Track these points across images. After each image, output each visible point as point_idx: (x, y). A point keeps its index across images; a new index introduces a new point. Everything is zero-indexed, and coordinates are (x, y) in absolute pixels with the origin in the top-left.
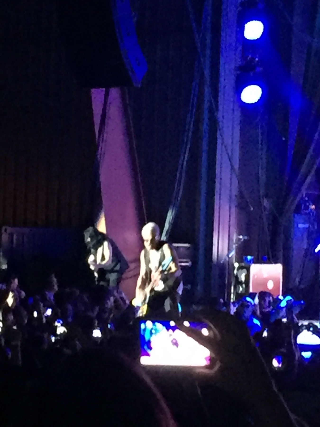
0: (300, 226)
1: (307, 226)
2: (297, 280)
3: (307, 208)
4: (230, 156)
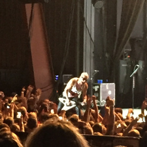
0: (123, 65)
1: (126, 65)
2: (122, 90)
3: (126, 57)
4: (90, 34)
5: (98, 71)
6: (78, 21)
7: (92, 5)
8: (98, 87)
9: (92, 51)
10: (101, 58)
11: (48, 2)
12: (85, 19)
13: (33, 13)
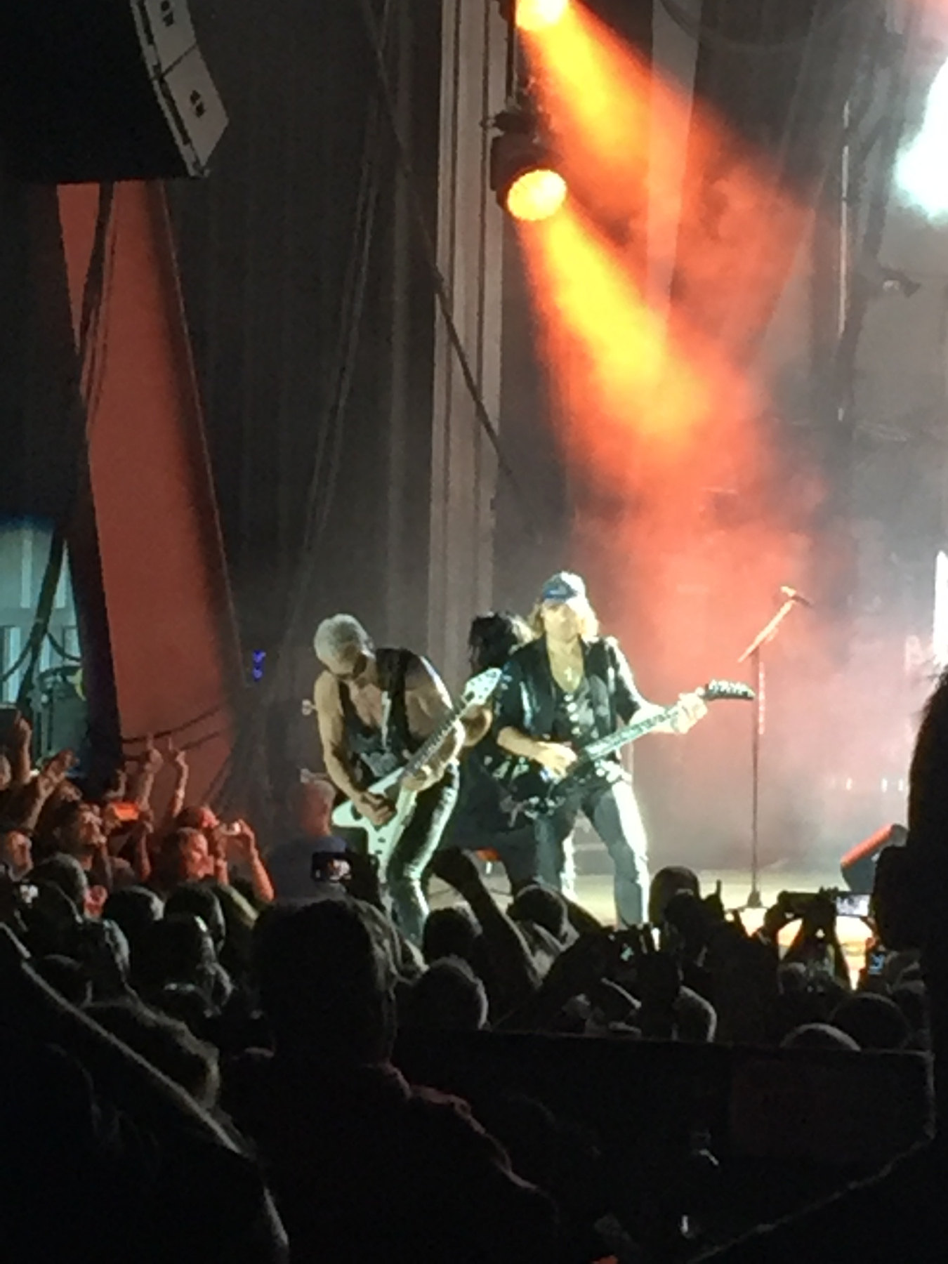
4: (475, 380)
6: (399, 297)
7: (491, 196)
9: (488, 495)
11: (207, 172)
12: (446, 284)
13: (108, 240)
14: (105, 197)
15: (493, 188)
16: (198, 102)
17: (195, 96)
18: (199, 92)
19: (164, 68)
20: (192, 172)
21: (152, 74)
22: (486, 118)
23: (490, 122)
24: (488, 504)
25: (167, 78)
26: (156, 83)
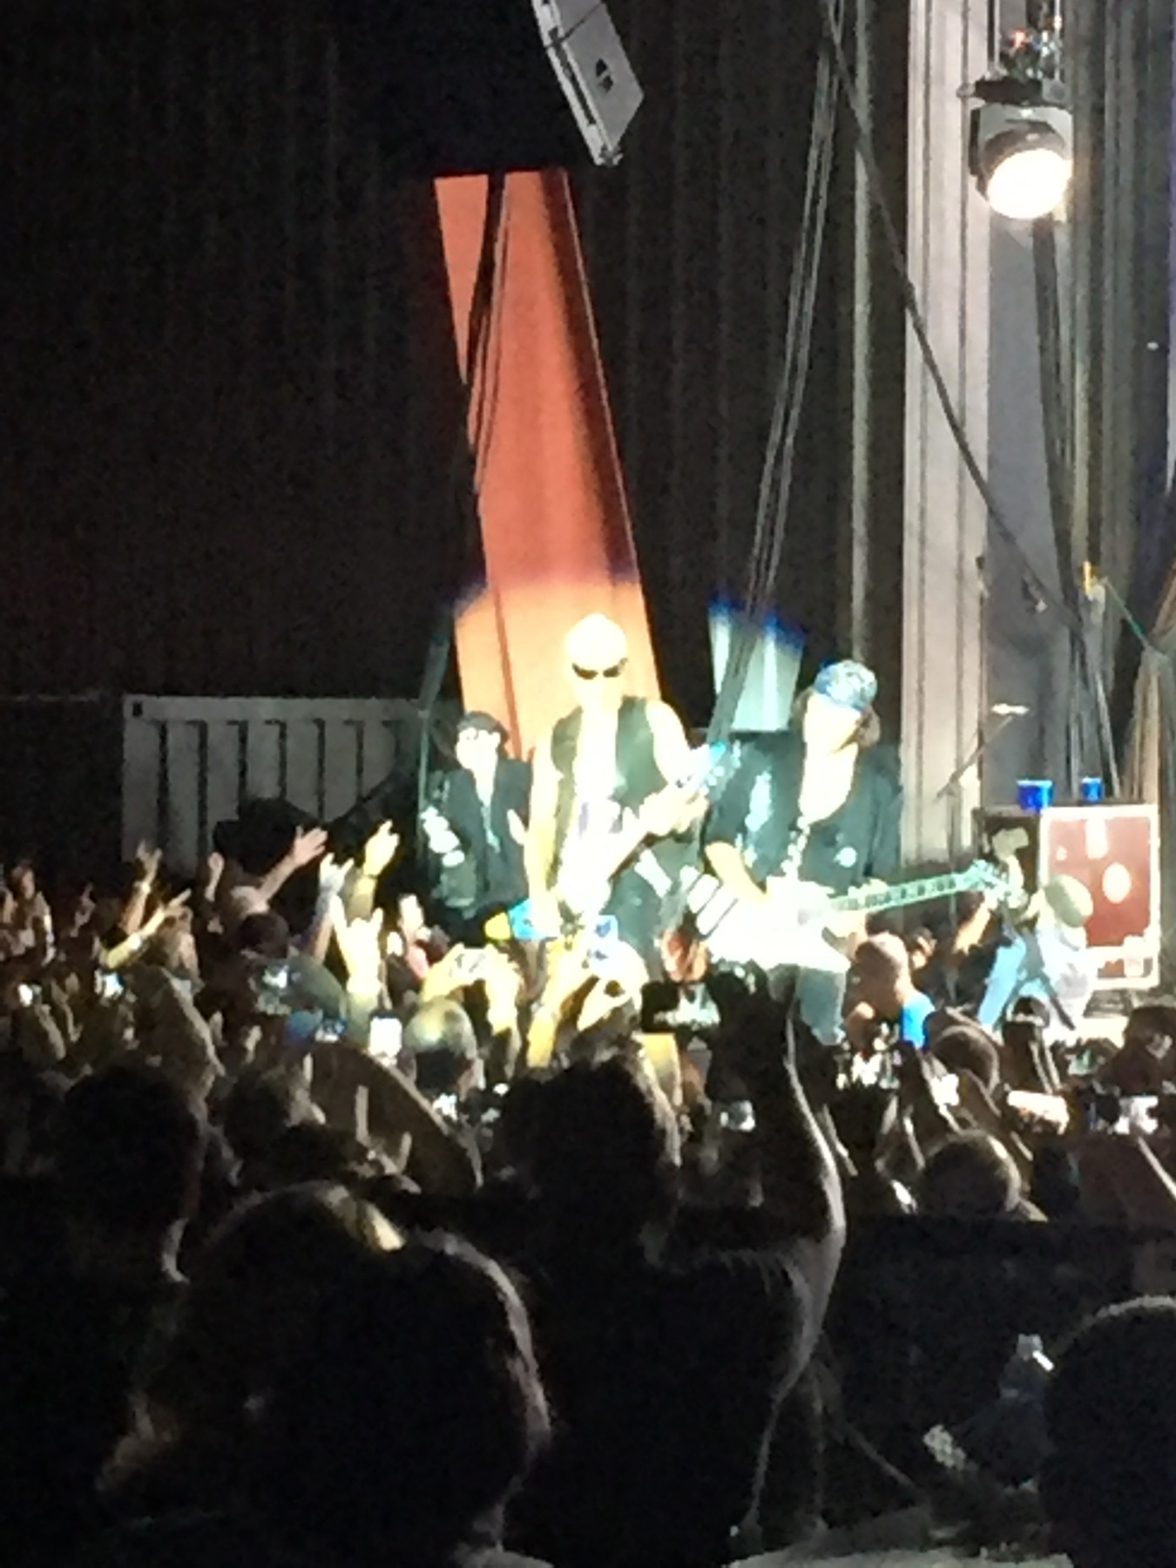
4: (956, 412)
5: (1020, 710)
6: (861, 308)
7: (972, 180)
8: (1019, 838)
9: (976, 546)
10: (1041, 606)
11: (616, 161)
12: (918, 293)
13: (498, 247)
14: (495, 191)
15: (973, 173)
16: (604, 75)
17: (601, 67)
18: (607, 61)
19: (561, 33)
20: (598, 161)
21: (547, 41)
22: (965, 85)
23: (971, 90)
24: (973, 563)
25: (565, 45)
26: (552, 53)
